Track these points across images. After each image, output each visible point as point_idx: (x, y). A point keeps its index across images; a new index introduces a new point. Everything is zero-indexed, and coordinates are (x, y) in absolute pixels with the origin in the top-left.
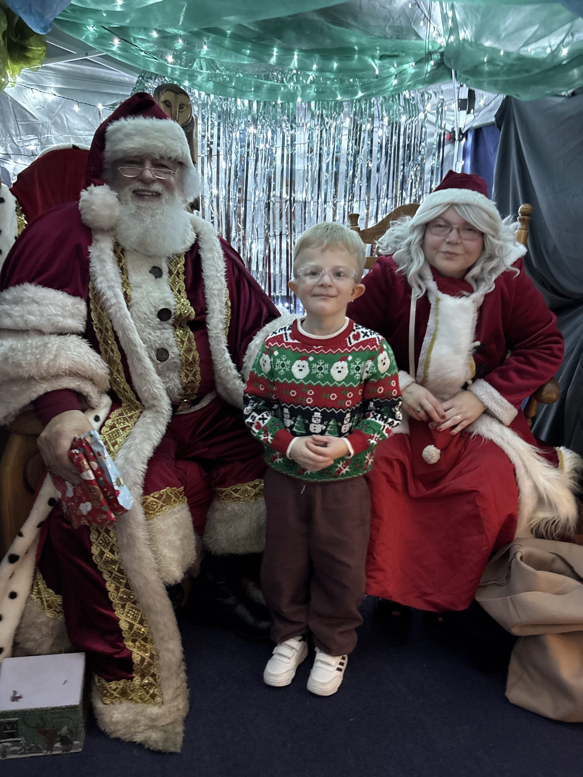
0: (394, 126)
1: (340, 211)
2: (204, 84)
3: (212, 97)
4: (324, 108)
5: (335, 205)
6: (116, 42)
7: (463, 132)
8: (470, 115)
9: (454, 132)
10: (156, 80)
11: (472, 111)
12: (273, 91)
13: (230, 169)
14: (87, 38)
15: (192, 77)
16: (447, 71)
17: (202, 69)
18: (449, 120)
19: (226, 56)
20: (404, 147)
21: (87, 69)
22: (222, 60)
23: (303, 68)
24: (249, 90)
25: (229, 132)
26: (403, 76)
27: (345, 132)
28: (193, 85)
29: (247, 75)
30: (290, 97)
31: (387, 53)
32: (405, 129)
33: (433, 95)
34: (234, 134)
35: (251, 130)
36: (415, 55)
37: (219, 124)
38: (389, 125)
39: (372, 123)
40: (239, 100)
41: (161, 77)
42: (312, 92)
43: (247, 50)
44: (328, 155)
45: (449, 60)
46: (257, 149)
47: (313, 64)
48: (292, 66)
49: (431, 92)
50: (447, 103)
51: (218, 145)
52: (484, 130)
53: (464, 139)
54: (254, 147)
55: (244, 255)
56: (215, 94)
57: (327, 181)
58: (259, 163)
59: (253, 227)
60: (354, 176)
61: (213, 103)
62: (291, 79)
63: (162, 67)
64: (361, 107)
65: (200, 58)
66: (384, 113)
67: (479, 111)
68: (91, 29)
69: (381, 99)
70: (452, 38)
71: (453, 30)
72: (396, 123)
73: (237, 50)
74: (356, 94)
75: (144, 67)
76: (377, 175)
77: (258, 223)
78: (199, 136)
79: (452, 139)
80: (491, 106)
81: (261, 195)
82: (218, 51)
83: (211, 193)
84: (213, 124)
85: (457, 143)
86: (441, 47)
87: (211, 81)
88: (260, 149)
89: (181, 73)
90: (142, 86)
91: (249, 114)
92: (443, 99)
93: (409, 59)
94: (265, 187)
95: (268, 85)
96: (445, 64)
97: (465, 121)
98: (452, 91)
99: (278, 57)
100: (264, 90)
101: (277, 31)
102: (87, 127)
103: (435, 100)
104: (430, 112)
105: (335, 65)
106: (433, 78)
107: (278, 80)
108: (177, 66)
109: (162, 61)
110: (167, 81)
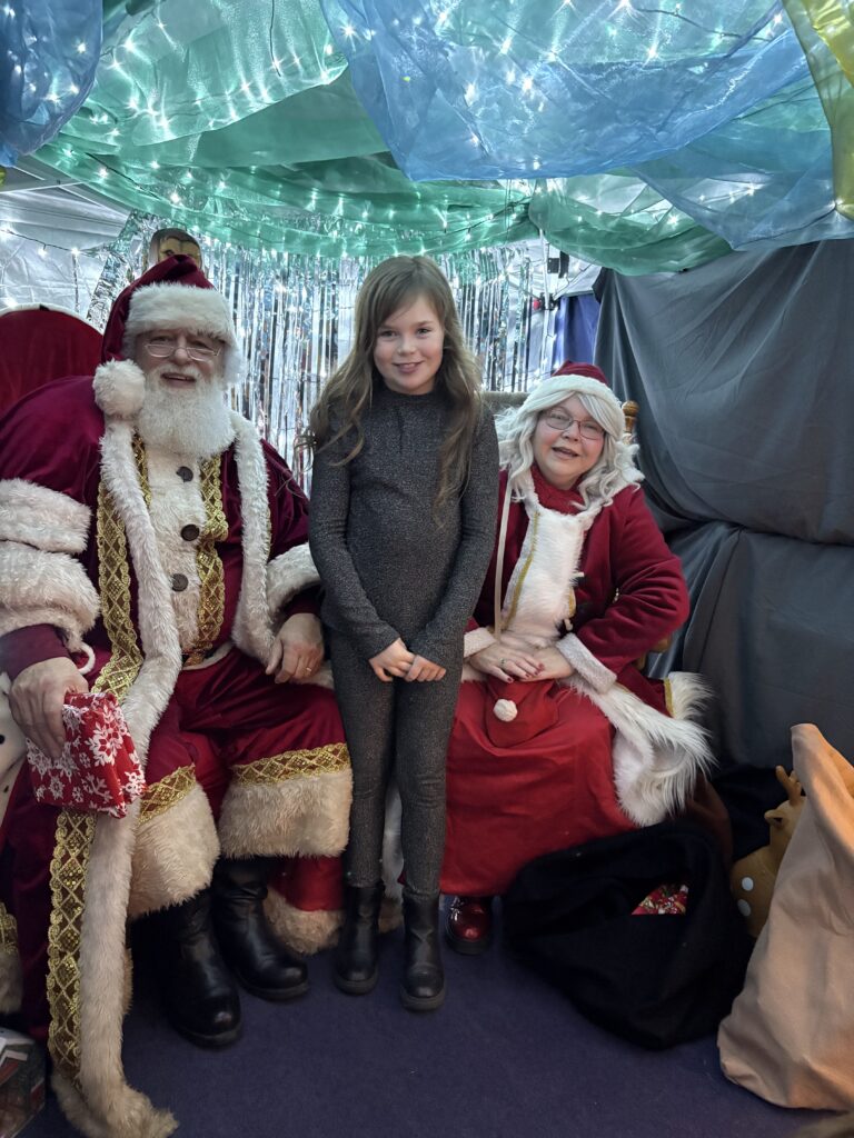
0: (466, 290)
2: (219, 231)
3: (228, 245)
6: (103, 174)
7: (555, 299)
8: (562, 279)
9: (543, 299)
10: (156, 220)
11: (565, 275)
12: (310, 243)
13: (250, 338)
14: (62, 165)
15: (204, 222)
16: (532, 227)
17: (216, 210)
18: (536, 283)
19: (249, 196)
20: (480, 315)
21: (59, 201)
22: (244, 201)
23: (350, 217)
24: (277, 239)
25: (250, 288)
26: (479, 231)
28: (204, 231)
29: (276, 220)
30: (334, 251)
31: (459, 204)
32: (481, 294)
33: (516, 253)
34: (257, 293)
35: (279, 288)
36: (493, 207)
37: (237, 280)
38: (460, 287)
40: (264, 252)
42: (361, 244)
43: (277, 190)
45: (535, 214)
46: (288, 313)
47: (362, 211)
48: (334, 213)
49: (514, 249)
50: (534, 264)
51: (235, 306)
52: (580, 299)
53: (556, 309)
54: (284, 311)
56: (232, 243)
58: (290, 331)
59: (280, 414)
61: (229, 251)
62: (334, 226)
63: (164, 210)
65: (215, 197)
66: (454, 272)
67: (574, 276)
68: (68, 154)
69: (451, 255)
70: (539, 190)
71: (540, 180)
72: (470, 286)
73: (263, 192)
74: (418, 249)
75: (138, 205)
77: (288, 408)
79: (541, 308)
80: (588, 271)
81: (292, 373)
82: (238, 190)
84: (228, 278)
85: (547, 312)
86: (524, 199)
87: (228, 226)
88: (291, 313)
89: (189, 216)
90: (133, 228)
91: (279, 267)
92: (528, 259)
93: (486, 212)
94: (297, 363)
95: (304, 236)
96: (530, 220)
97: (557, 286)
98: (540, 248)
99: (318, 202)
100: (298, 241)
101: (317, 170)
102: (55, 275)
103: (518, 259)
104: (512, 274)
105: (391, 213)
106: (515, 235)
107: (316, 226)
108: (183, 207)
109: (163, 199)
110: (170, 224)
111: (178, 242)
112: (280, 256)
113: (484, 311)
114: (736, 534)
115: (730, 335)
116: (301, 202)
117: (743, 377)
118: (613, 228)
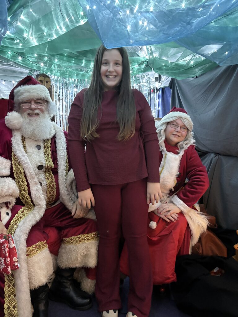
2: (56, 74)
3: (59, 78)
6: (20, 59)
7: (158, 89)
9: (154, 89)
10: (37, 72)
11: (160, 82)
12: (83, 75)
13: (67, 105)
14: (8, 57)
15: (51, 71)
16: (150, 68)
17: (55, 68)
18: (152, 85)
19: (65, 63)
21: (8, 68)
22: (63, 64)
24: (74, 75)
25: (66, 90)
26: (134, 70)
28: (52, 74)
29: (73, 70)
33: (146, 76)
34: (68, 92)
35: (75, 90)
36: (138, 62)
37: (62, 88)
40: (70, 79)
41: (39, 71)
43: (73, 61)
45: (150, 64)
48: (90, 67)
49: (145, 75)
50: (151, 79)
51: (62, 96)
52: (165, 89)
56: (61, 77)
61: (60, 80)
62: (91, 70)
63: (39, 68)
65: (54, 64)
67: (163, 82)
68: (9, 53)
70: (151, 57)
71: (151, 54)
73: (69, 61)
75: (32, 67)
79: (154, 92)
80: (167, 80)
82: (61, 61)
83: (60, 114)
84: (60, 88)
85: (156, 93)
86: (147, 60)
87: (59, 72)
89: (47, 70)
90: (31, 74)
91: (74, 84)
92: (149, 77)
93: (136, 64)
96: (149, 66)
97: (158, 85)
98: (152, 74)
99: (85, 64)
100: (80, 75)
101: (84, 54)
102: (8, 90)
103: (146, 78)
104: (145, 82)
106: (145, 70)
107: (85, 71)
108: (45, 67)
109: (39, 65)
111: (44, 78)
112: (75, 80)
114: (217, 156)
115: (212, 95)
116: (80, 64)
117: (217, 108)
118: (174, 65)
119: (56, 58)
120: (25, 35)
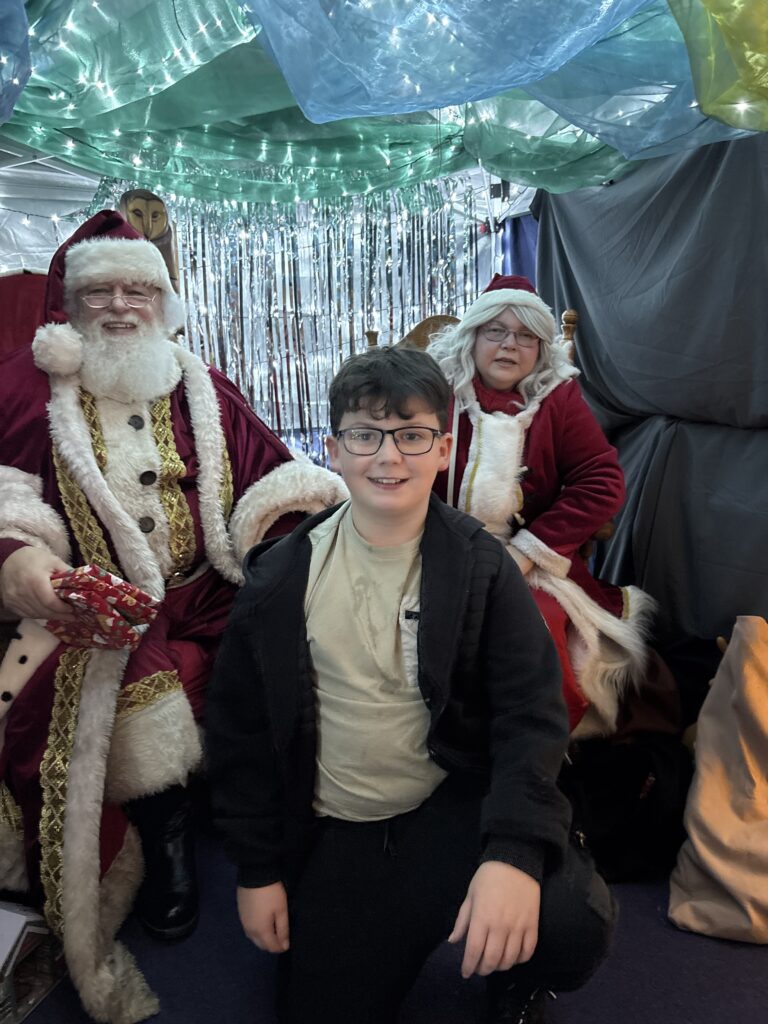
0: (415, 220)
1: (357, 324)
2: (182, 187)
3: (193, 200)
4: (329, 203)
5: (351, 318)
6: (70, 145)
7: (500, 222)
8: (504, 203)
9: (488, 222)
10: (123, 183)
11: (506, 199)
12: (265, 190)
13: (220, 283)
14: (34, 141)
15: (166, 180)
16: (470, 157)
17: (177, 170)
18: (482, 209)
19: (205, 153)
20: (429, 242)
21: (37, 174)
22: (201, 158)
23: (300, 163)
24: (236, 190)
25: (216, 238)
26: (421, 165)
27: (357, 230)
28: (167, 189)
29: (233, 173)
30: (287, 195)
31: (398, 141)
32: (429, 223)
33: (460, 182)
34: (222, 241)
35: (243, 235)
36: (431, 141)
37: (203, 230)
38: (409, 219)
39: (389, 218)
40: (226, 203)
41: (128, 181)
42: (313, 188)
43: (230, 145)
44: (338, 259)
45: (471, 144)
46: (252, 256)
47: (311, 157)
48: (285, 162)
49: (456, 179)
50: (476, 191)
51: (204, 255)
52: (522, 220)
54: (248, 255)
55: (244, 383)
56: (197, 198)
57: (339, 290)
58: (255, 274)
59: (253, 350)
60: (371, 282)
61: (193, 206)
62: (288, 172)
63: (129, 173)
64: (374, 200)
65: (174, 156)
66: (403, 206)
67: (515, 198)
68: (38, 130)
69: (398, 189)
70: (472, 121)
71: (471, 112)
72: (418, 217)
73: (218, 148)
74: (365, 188)
75: (106, 171)
76: (399, 279)
77: (259, 345)
78: (180, 245)
79: (487, 230)
80: (526, 193)
81: (260, 310)
82: (195, 149)
83: (199, 313)
84: (195, 231)
85: (493, 235)
86: (460, 131)
87: (189, 183)
88: (255, 257)
89: (153, 177)
90: (104, 192)
91: (239, 215)
92: (470, 187)
93: (426, 146)
94: (264, 301)
95: (259, 186)
96: (469, 149)
97: (500, 209)
98: (480, 177)
99: (269, 153)
100: (255, 190)
101: (265, 122)
102: (40, 242)
104: (458, 202)
105: (338, 156)
106: (457, 165)
107: (271, 175)
108: (147, 168)
109: (127, 164)
110: (137, 185)
111: (143, 201)
112: (240, 205)
113: (433, 238)
114: (674, 425)
116: (252, 154)
117: (669, 279)
118: (536, 150)
119: (179, 137)
120: (82, 78)
